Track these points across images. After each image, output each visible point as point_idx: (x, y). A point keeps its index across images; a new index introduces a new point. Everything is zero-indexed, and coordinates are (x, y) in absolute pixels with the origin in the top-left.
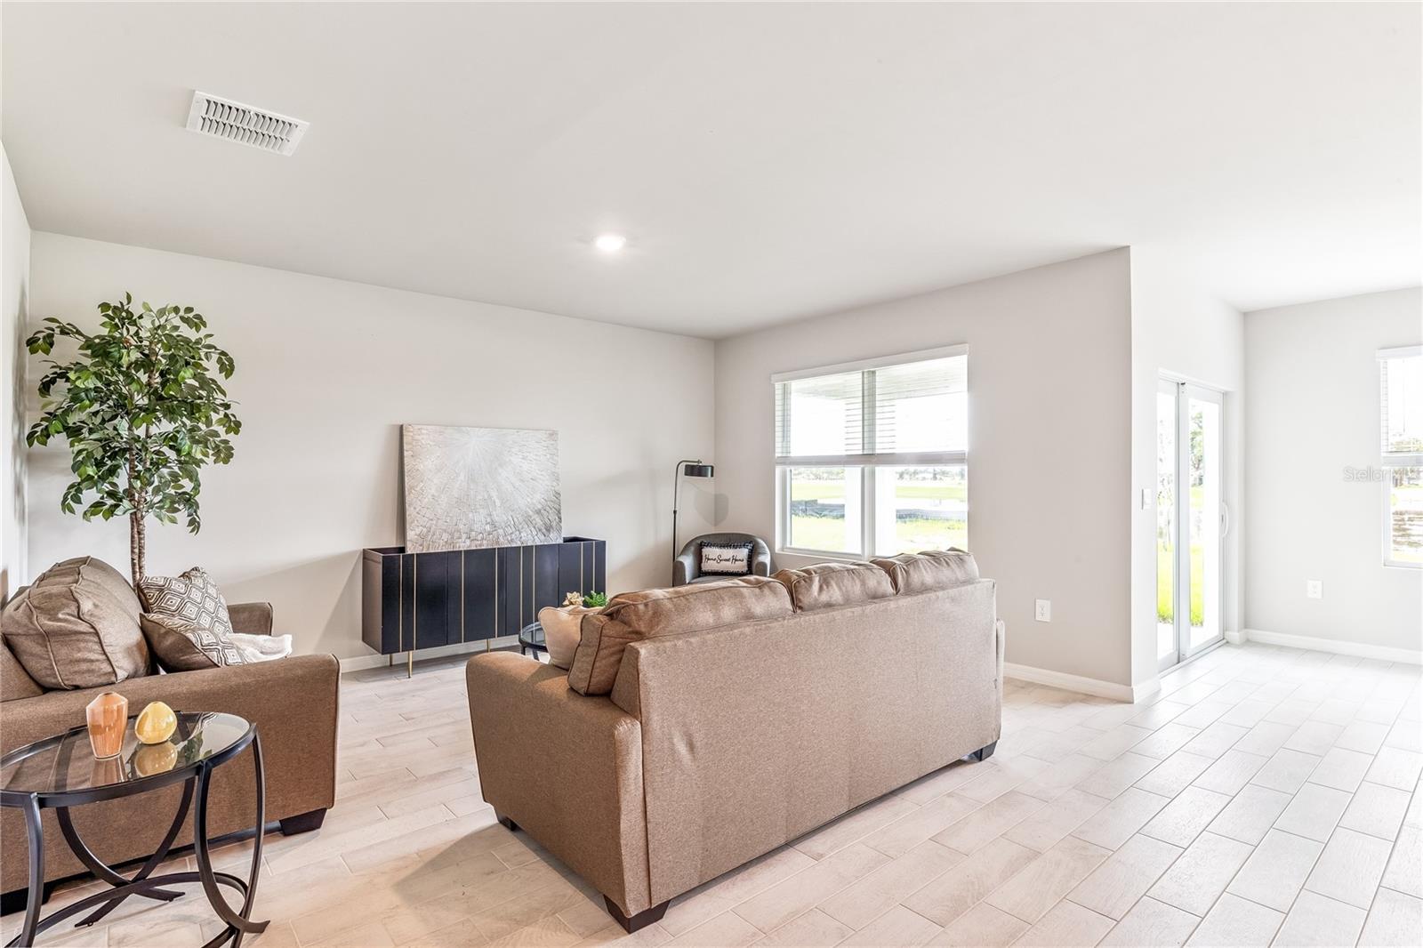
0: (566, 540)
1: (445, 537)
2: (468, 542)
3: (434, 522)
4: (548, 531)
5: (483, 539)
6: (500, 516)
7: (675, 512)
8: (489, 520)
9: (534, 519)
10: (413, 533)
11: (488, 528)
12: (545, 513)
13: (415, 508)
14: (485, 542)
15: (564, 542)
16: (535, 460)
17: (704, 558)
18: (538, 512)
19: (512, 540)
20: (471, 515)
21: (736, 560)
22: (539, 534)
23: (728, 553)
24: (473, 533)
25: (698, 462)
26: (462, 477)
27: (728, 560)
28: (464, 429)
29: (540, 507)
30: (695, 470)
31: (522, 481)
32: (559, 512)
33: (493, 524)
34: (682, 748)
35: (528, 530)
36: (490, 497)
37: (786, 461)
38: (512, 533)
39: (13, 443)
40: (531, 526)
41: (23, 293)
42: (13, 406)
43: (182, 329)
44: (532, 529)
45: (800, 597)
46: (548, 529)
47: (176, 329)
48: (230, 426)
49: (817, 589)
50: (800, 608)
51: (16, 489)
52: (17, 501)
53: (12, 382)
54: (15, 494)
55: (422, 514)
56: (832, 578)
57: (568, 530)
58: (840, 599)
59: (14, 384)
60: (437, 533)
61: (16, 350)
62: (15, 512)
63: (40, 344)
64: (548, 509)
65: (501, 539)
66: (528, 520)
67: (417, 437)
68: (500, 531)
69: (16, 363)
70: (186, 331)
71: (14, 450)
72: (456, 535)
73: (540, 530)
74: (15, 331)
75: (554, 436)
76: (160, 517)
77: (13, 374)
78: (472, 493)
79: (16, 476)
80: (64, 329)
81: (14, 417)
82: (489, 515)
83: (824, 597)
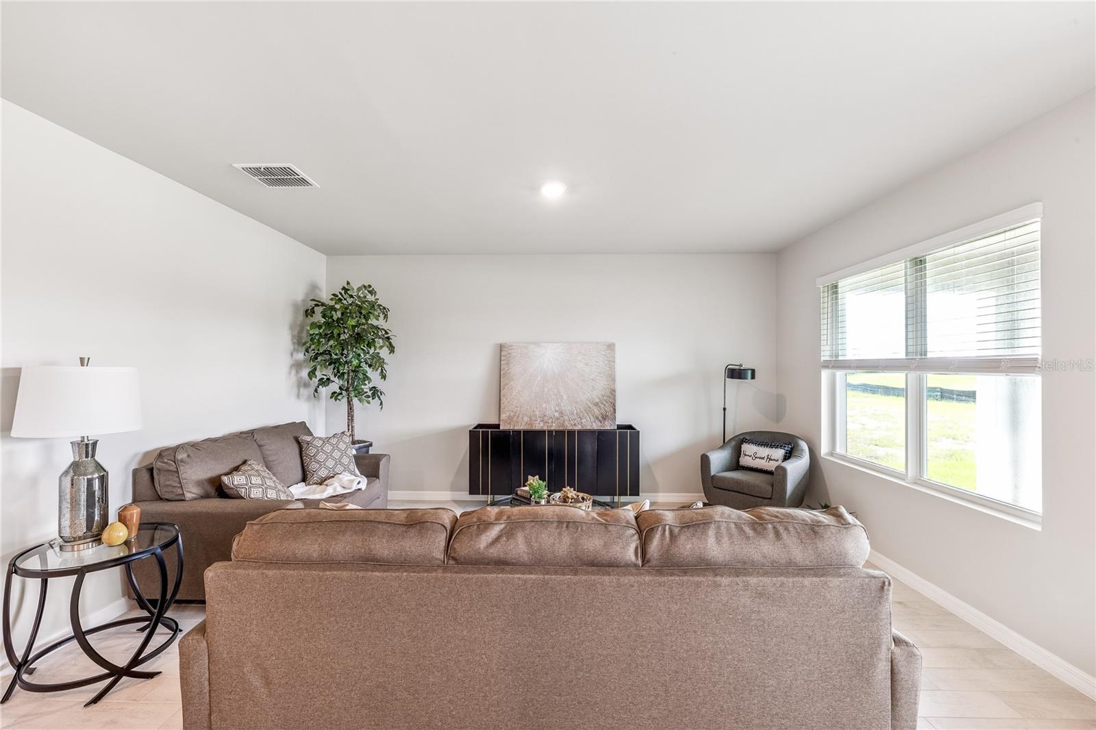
0: (620, 427)
1: (526, 419)
2: (542, 424)
3: (518, 409)
4: (605, 419)
6: (567, 408)
7: (724, 409)
8: (557, 409)
9: (593, 410)
10: (504, 415)
11: (557, 414)
12: (602, 406)
13: (506, 399)
14: (554, 425)
15: (618, 429)
16: (596, 365)
17: (742, 453)
18: (596, 404)
19: (575, 425)
20: (544, 405)
21: (770, 459)
22: (597, 422)
23: (764, 451)
24: (546, 418)
25: (741, 365)
26: (539, 379)
27: (763, 458)
28: (542, 344)
29: (597, 400)
30: (736, 373)
31: (584, 381)
32: (614, 405)
33: (561, 413)
34: (256, 681)
35: (588, 417)
36: (559, 392)
37: (837, 364)
38: (575, 419)
39: (293, 362)
40: (590, 415)
41: (314, 287)
42: (294, 343)
43: (368, 297)
44: (591, 417)
45: (457, 546)
46: (605, 418)
47: (365, 297)
48: (392, 349)
49: (490, 540)
50: (454, 559)
51: (302, 384)
52: (302, 390)
53: (289, 332)
54: (299, 386)
55: (511, 402)
56: (523, 528)
57: (621, 419)
58: (525, 558)
59: (296, 333)
60: (521, 416)
61: (301, 317)
62: (298, 396)
63: (309, 313)
64: (605, 403)
65: (566, 423)
66: (588, 410)
67: (510, 351)
68: (566, 418)
69: (299, 323)
70: (370, 298)
71: (297, 366)
72: (534, 419)
73: (597, 418)
74: (296, 307)
75: (611, 347)
76: (360, 400)
77: (292, 328)
78: (546, 390)
79: (301, 378)
80: (319, 304)
81: (294, 349)
82: (558, 405)
83: (495, 552)
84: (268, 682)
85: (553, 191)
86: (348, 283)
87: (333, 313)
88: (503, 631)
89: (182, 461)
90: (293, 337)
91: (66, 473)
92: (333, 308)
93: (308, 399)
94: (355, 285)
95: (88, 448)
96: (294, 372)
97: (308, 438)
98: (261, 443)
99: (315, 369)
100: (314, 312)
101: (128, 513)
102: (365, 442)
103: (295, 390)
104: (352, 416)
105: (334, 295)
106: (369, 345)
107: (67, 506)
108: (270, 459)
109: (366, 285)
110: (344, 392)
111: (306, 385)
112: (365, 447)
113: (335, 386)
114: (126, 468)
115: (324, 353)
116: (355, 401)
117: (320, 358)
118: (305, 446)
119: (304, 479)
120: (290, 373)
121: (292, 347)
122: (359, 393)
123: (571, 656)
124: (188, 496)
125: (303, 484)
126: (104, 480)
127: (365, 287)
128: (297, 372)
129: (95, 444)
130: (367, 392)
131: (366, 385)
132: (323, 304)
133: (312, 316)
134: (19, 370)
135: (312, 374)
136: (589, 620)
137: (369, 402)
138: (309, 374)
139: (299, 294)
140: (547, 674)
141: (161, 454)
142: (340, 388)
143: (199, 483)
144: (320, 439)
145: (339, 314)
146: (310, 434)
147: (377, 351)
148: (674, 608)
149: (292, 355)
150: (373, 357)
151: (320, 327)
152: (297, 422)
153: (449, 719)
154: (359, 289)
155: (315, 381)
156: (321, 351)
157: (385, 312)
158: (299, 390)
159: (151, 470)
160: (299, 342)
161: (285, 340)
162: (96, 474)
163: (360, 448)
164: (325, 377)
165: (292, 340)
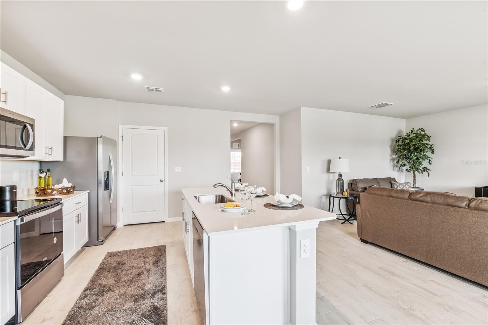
39: (391, 158)
41: (400, 132)
42: (392, 152)
43: (421, 133)
45: (411, 196)
47: (420, 133)
48: (433, 153)
49: (420, 196)
50: (410, 199)
51: (394, 166)
52: (395, 168)
53: (390, 148)
54: (394, 167)
56: (430, 195)
58: (429, 201)
59: (393, 148)
61: (395, 143)
62: (394, 170)
63: (398, 141)
69: (394, 145)
70: (422, 133)
71: (393, 160)
74: (392, 140)
76: (418, 172)
77: (391, 147)
79: (395, 164)
80: (401, 137)
81: (392, 154)
83: (421, 199)
84: (370, 215)
86: (413, 129)
87: (406, 140)
88: (421, 215)
89: (358, 182)
90: (391, 150)
91: (337, 180)
92: (406, 139)
93: (398, 171)
94: (416, 129)
95: (340, 175)
96: (392, 162)
97: (394, 182)
98: (379, 182)
99: (399, 161)
100: (399, 141)
101: (347, 190)
102: (421, 188)
103: (392, 168)
104: (415, 178)
105: (407, 134)
106: (421, 151)
107: (337, 186)
109: (420, 128)
110: (411, 169)
111: (397, 166)
113: (408, 167)
114: (347, 182)
115: (404, 155)
116: (416, 172)
117: (401, 157)
118: (393, 185)
120: (390, 162)
121: (391, 153)
122: (418, 169)
123: (440, 225)
124: (359, 190)
126: (343, 182)
127: (420, 129)
128: (393, 162)
129: (342, 175)
130: (421, 169)
131: (420, 166)
132: (403, 138)
133: (398, 142)
134: (330, 160)
135: (398, 162)
136: (446, 218)
137: (422, 173)
138: (397, 162)
139: (394, 135)
140: (433, 228)
141: (353, 180)
142: (410, 168)
143: (362, 188)
144: (399, 183)
145: (408, 141)
146: (396, 181)
147: (425, 153)
148: (475, 219)
149: (391, 156)
150: (423, 156)
151: (401, 146)
152: (392, 178)
153: (408, 232)
154: (417, 130)
155: (399, 165)
156: (402, 154)
157: (429, 138)
158: (394, 168)
159: (351, 184)
160: (394, 151)
161: (388, 151)
162: (342, 181)
163: (418, 190)
164: (403, 163)
165: (391, 151)
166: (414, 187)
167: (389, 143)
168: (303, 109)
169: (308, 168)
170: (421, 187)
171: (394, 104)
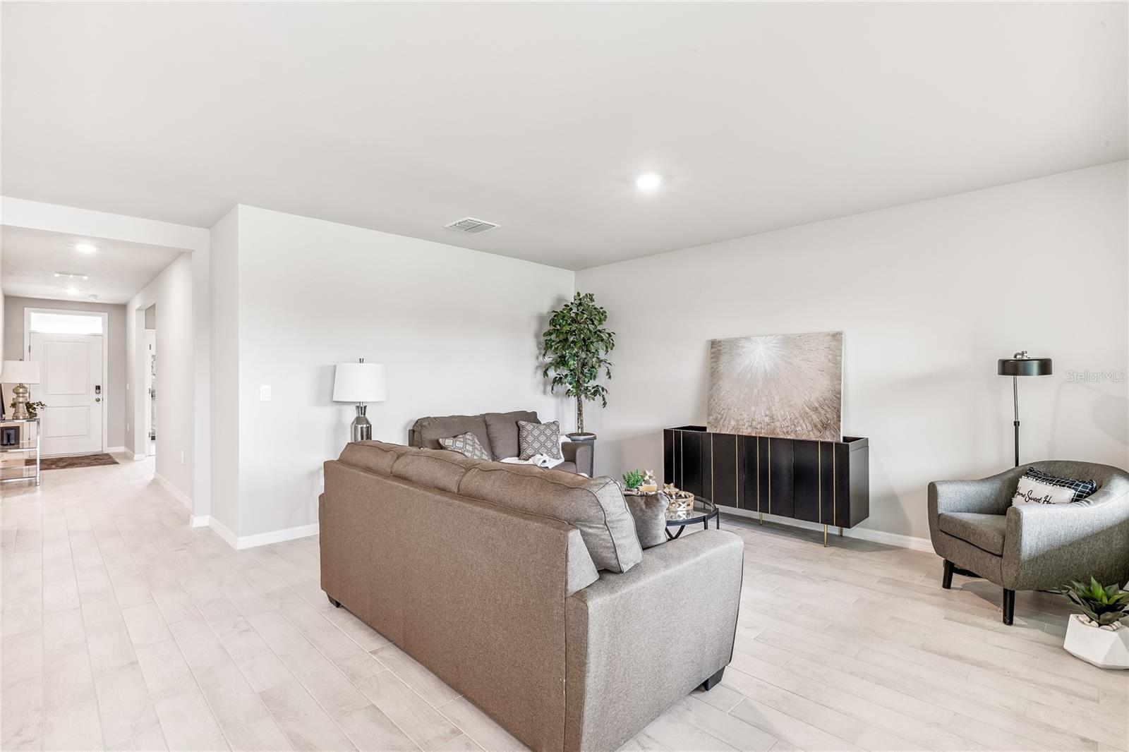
1: (733, 423)
3: (726, 411)
4: (826, 429)
5: (761, 428)
6: (779, 412)
7: (1016, 424)
8: (768, 413)
9: (811, 416)
10: (711, 417)
11: (767, 419)
12: (823, 412)
13: (714, 400)
16: (817, 361)
17: (1017, 491)
18: (815, 410)
19: (788, 433)
20: (753, 409)
22: (815, 431)
23: (1042, 490)
24: (754, 423)
25: (1022, 354)
26: (748, 377)
28: (754, 339)
29: (817, 404)
31: (800, 380)
32: (839, 411)
33: (772, 417)
35: (804, 425)
36: (770, 393)
38: (787, 426)
39: (538, 364)
40: (806, 421)
44: (808, 425)
46: (825, 426)
47: (588, 304)
52: (548, 388)
53: (535, 339)
54: (545, 385)
55: (718, 404)
57: (847, 430)
59: (542, 339)
60: (727, 419)
64: (826, 407)
65: (778, 429)
66: (805, 416)
67: (720, 348)
68: (777, 424)
70: (591, 305)
72: (741, 423)
73: (816, 426)
74: (541, 318)
75: (837, 337)
76: (587, 397)
78: (756, 391)
81: (540, 353)
82: (769, 408)
85: (648, 183)
86: (578, 294)
89: (425, 426)
91: (353, 422)
94: (582, 295)
95: (361, 409)
96: (539, 372)
97: (524, 423)
98: (489, 423)
99: (548, 369)
102: (591, 434)
103: (541, 388)
104: (581, 411)
105: (567, 306)
108: (494, 435)
110: (574, 391)
112: (589, 439)
113: (568, 385)
116: (583, 397)
119: (518, 456)
120: (536, 373)
121: (538, 352)
122: (585, 391)
125: (517, 458)
126: (368, 429)
129: (365, 407)
130: (591, 390)
137: (593, 399)
139: (545, 306)
141: (418, 421)
142: (572, 386)
143: (432, 442)
144: (533, 425)
149: (537, 358)
159: (414, 431)
161: (530, 345)
162: (365, 426)
163: (585, 440)
164: (559, 376)
165: (537, 346)
166: (580, 432)
167: (533, 327)
168: (244, 211)
169: (265, 392)
170: (590, 432)
171: (499, 226)
